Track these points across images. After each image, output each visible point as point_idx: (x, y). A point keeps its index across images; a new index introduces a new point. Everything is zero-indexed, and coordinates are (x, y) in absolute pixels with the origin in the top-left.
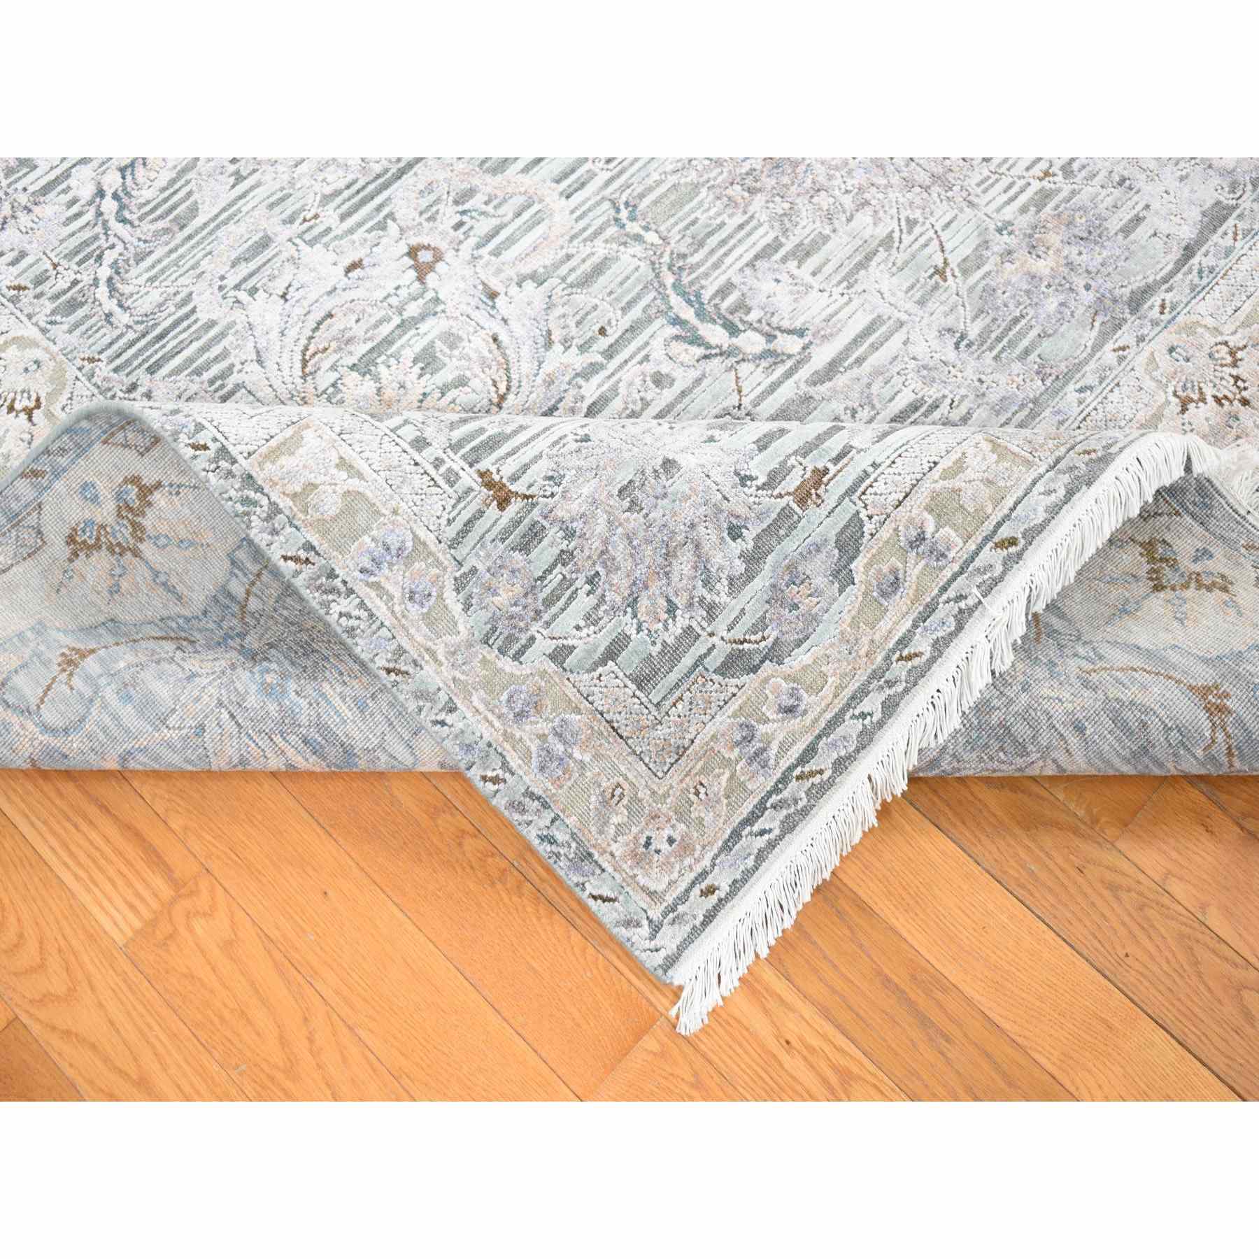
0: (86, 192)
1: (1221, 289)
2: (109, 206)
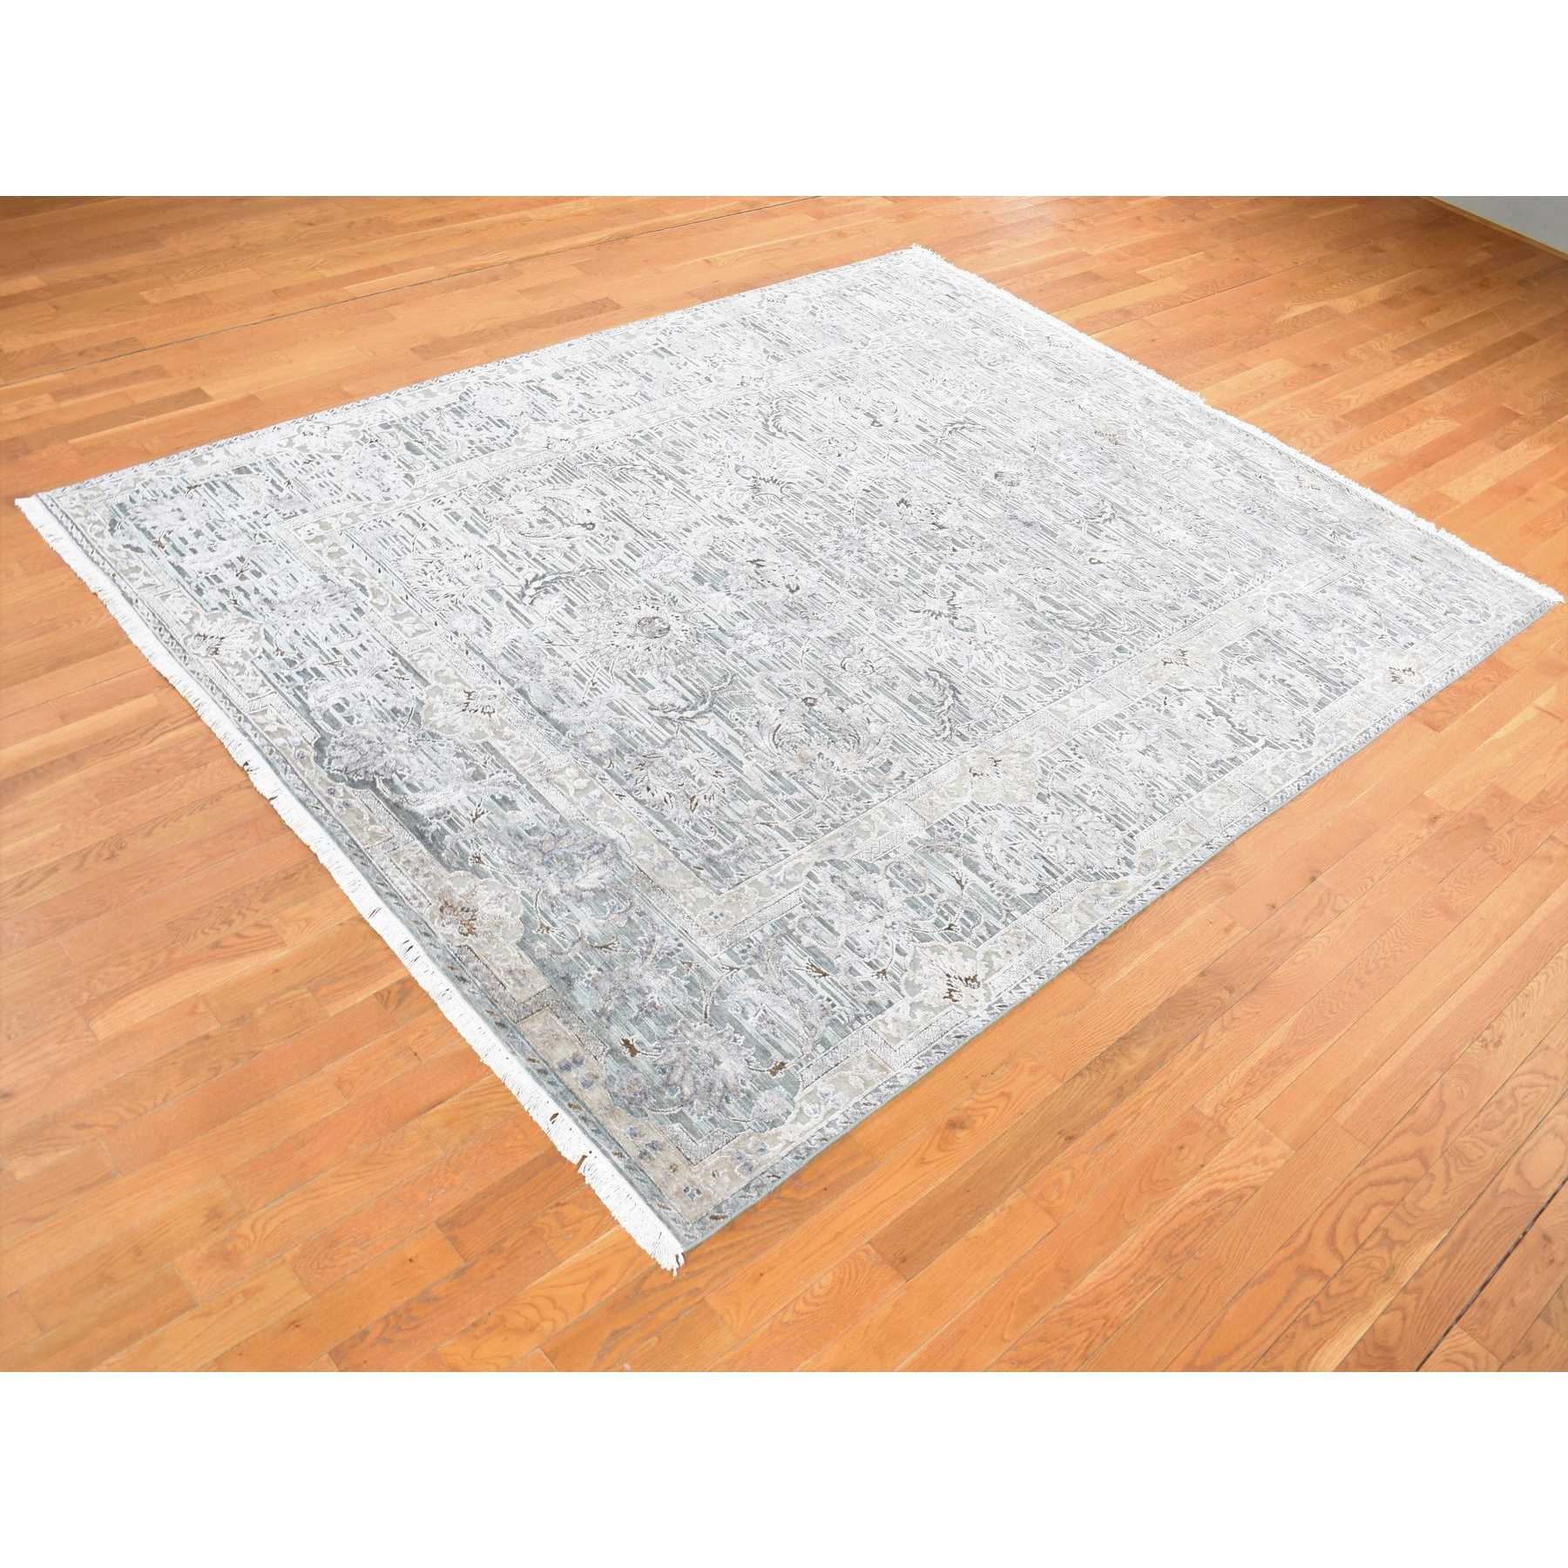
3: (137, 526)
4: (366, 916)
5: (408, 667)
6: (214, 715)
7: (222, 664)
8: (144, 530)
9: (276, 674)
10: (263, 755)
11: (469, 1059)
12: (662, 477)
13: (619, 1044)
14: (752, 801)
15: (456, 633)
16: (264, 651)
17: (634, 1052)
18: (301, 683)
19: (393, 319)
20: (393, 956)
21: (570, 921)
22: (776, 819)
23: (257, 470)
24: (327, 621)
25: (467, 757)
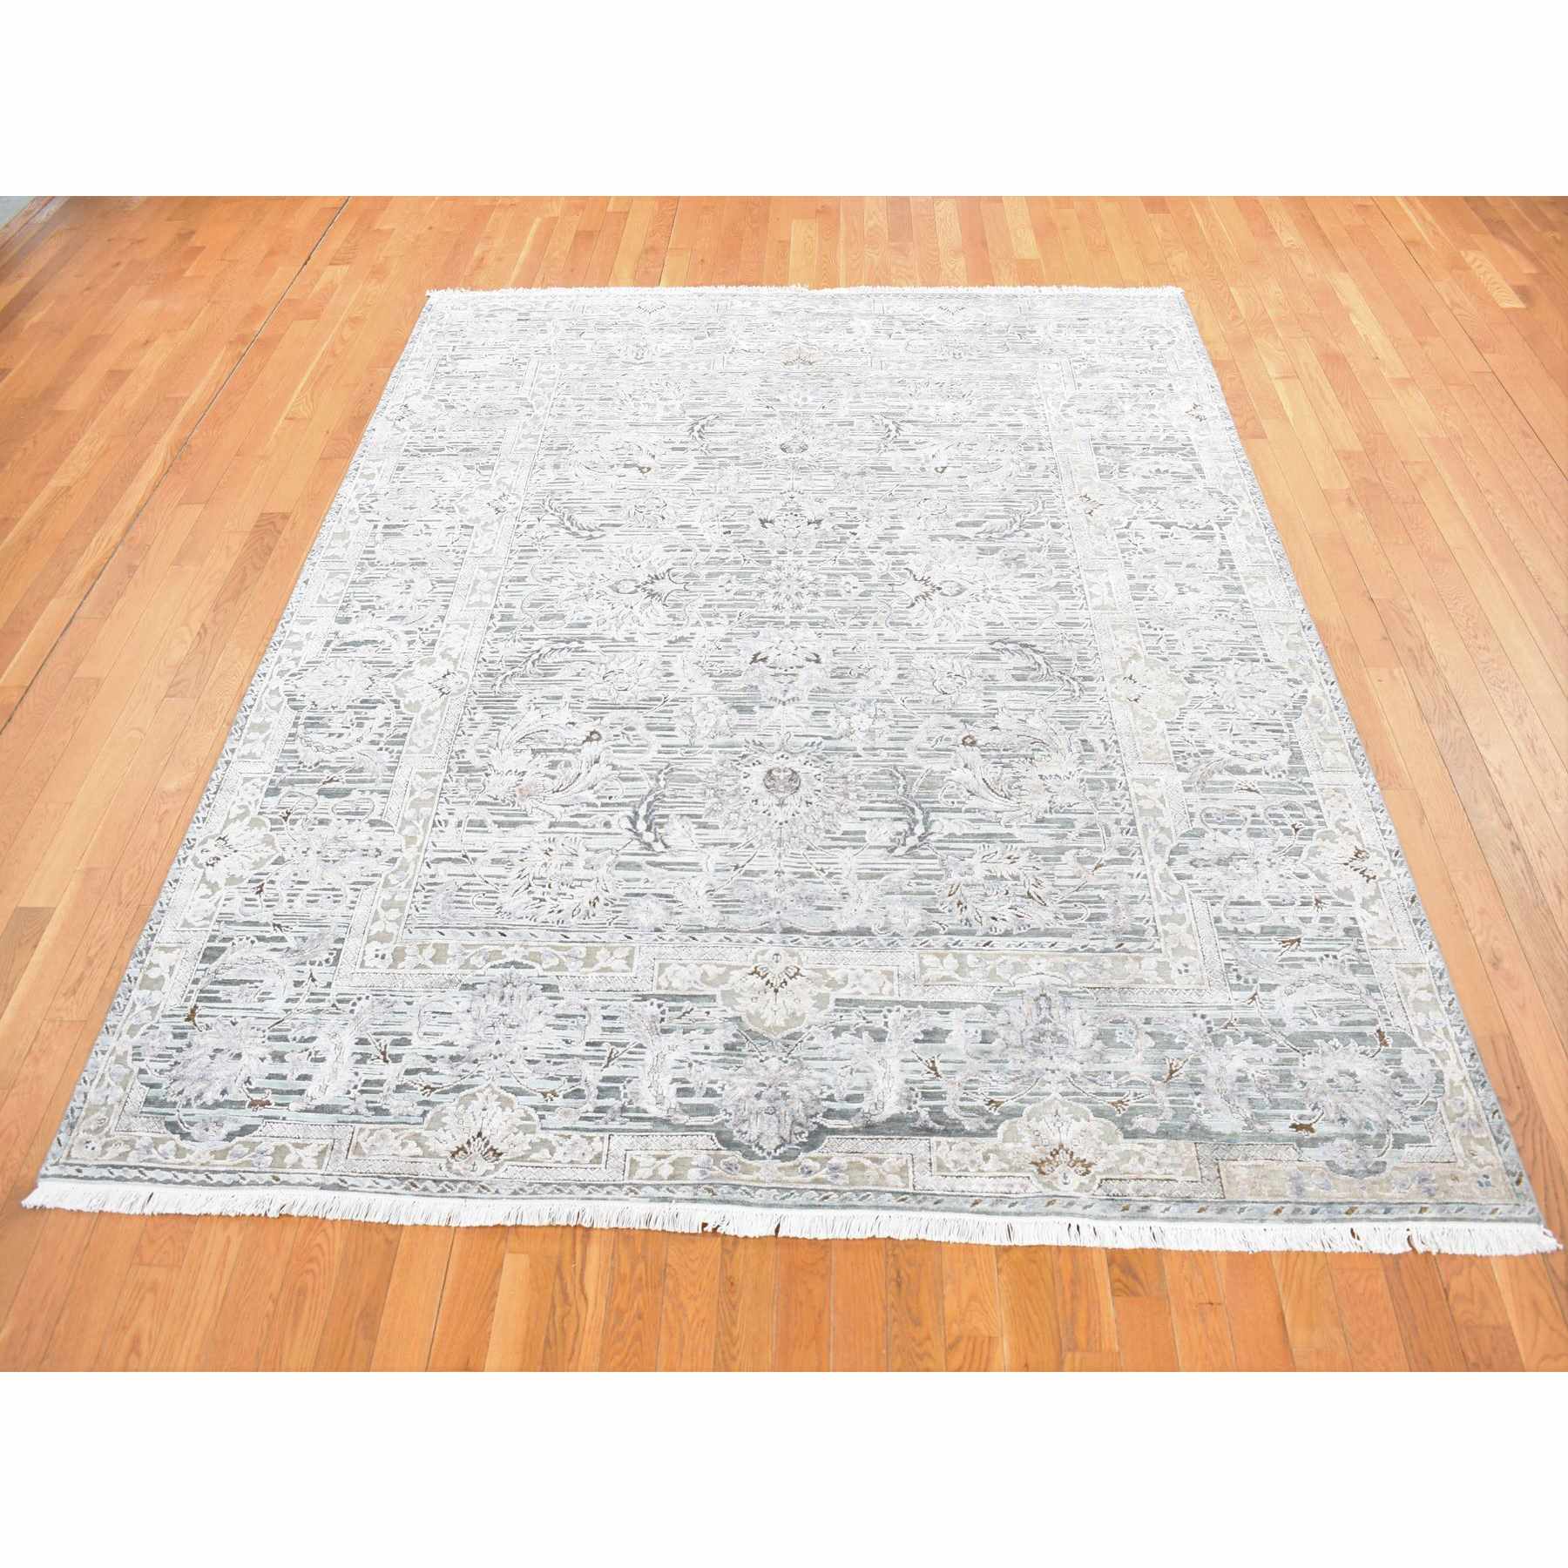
0: (535, 648)
1: (824, 954)
2: (536, 656)
3: (204, 1106)
4: (1006, 1243)
5: (674, 998)
6: (604, 1213)
7: (522, 1158)
8: (217, 1105)
9: (582, 1119)
10: (710, 1201)
11: (1243, 1263)
12: (575, 645)
13: (1293, 1133)
14: (1063, 857)
15: (657, 930)
16: (536, 1108)
17: (1309, 1128)
18: (620, 1104)
19: (98, 682)
20: (1073, 1250)
21: (1123, 1080)
22: (1099, 856)
23: (224, 940)
24: (539, 1022)
25: (846, 1028)
